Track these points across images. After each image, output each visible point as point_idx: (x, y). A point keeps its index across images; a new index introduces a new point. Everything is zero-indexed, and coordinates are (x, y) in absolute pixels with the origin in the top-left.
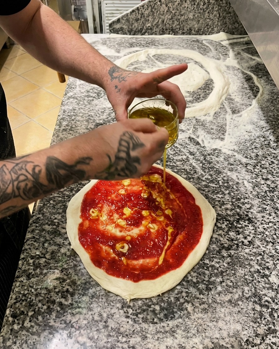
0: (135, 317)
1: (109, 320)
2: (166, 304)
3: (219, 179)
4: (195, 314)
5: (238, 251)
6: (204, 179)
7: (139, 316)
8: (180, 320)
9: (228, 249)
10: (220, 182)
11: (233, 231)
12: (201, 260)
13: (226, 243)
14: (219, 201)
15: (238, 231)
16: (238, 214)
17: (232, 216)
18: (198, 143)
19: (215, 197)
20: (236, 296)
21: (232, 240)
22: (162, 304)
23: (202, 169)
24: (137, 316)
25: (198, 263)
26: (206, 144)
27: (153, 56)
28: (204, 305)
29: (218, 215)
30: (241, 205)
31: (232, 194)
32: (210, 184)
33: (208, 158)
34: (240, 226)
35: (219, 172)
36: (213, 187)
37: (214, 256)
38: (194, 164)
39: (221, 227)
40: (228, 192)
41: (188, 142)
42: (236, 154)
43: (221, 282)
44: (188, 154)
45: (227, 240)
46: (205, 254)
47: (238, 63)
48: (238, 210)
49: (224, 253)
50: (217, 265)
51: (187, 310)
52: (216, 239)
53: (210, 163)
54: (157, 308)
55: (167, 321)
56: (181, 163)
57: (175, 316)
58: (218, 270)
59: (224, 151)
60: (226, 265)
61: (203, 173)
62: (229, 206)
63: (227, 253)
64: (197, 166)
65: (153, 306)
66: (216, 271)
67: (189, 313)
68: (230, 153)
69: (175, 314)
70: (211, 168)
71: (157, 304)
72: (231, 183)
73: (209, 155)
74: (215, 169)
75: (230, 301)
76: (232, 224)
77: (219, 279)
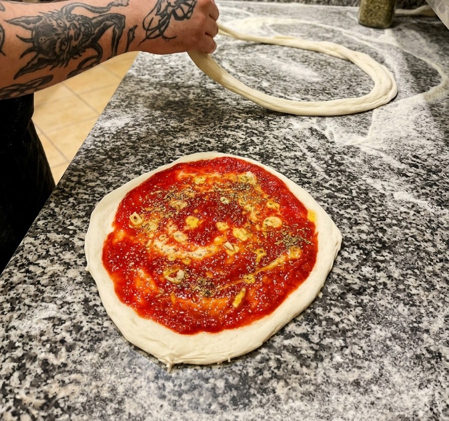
0: (176, 398)
1: (127, 400)
2: (237, 379)
3: (352, 188)
4: (290, 401)
5: (376, 298)
6: (327, 185)
7: (185, 396)
8: (259, 411)
9: (359, 292)
10: (354, 191)
11: (370, 267)
12: (309, 307)
13: (357, 284)
14: (350, 219)
15: (378, 267)
16: (380, 241)
17: (370, 242)
18: (323, 137)
19: (342, 212)
20: (368, 376)
21: (367, 280)
22: (230, 379)
23: (325, 172)
24: (180, 395)
25: (303, 312)
26: (336, 139)
28: (307, 387)
29: (346, 239)
30: (385, 228)
31: (373, 210)
32: (336, 194)
33: (337, 157)
34: (382, 258)
35: (352, 178)
36: (342, 198)
37: (333, 302)
38: (314, 165)
39: (350, 258)
40: (364, 206)
41: (308, 133)
42: (382, 154)
43: (342, 348)
44: (306, 151)
45: (359, 278)
46: (317, 298)
48: (380, 235)
49: (351, 299)
50: (337, 319)
51: (274, 392)
52: (339, 275)
53: (339, 164)
54: (221, 384)
55: (235, 409)
56: (293, 161)
57: (250, 401)
58: (337, 326)
59: (363, 149)
60: (353, 319)
61: (327, 177)
62: (365, 227)
63: (357, 299)
64: (317, 168)
65: (212, 381)
66: (334, 328)
67: (278, 398)
68: (374, 153)
69: (251, 399)
70: (341, 171)
71: (221, 376)
72: (371, 195)
73: (339, 153)
74: (347, 174)
75: (357, 383)
76: (368, 254)
77: (339, 342)
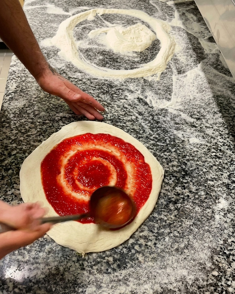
0: (90, 269)
1: (66, 273)
2: (119, 255)
3: (166, 138)
4: (146, 262)
5: (184, 205)
6: (152, 138)
7: (94, 267)
8: (132, 269)
9: (175, 203)
10: (167, 141)
11: (180, 187)
12: (151, 214)
13: (174, 198)
14: (166, 159)
15: (184, 186)
16: (184, 170)
17: (179, 172)
18: (146, 104)
19: (162, 155)
20: (182, 246)
21: (178, 194)
22: (115, 256)
23: (150, 129)
24: (92, 267)
25: (149, 217)
26: (154, 105)
27: (101, 16)
28: (153, 255)
29: (166, 172)
30: (186, 162)
31: (178, 152)
32: (157, 143)
33: (156, 118)
34: (186, 181)
35: (165, 131)
36: (161, 146)
37: (163, 209)
38: (143, 124)
39: (169, 183)
40: (174, 150)
41: (136, 101)
42: (181, 113)
43: (169, 233)
44: (137, 115)
45: (174, 194)
46: (155, 208)
47: (184, 24)
48: (184, 167)
49: (172, 207)
50: (166, 218)
51: (138, 260)
52: (164, 194)
53: (158, 123)
54: (111, 259)
55: (120, 270)
56: (131, 123)
57: (127, 266)
58: (166, 222)
59: (170, 110)
60: (173, 218)
61: (151, 132)
62: (175, 163)
63: (175, 206)
64: (146, 126)
65: (106, 258)
66: (164, 223)
67: (140, 262)
68: (175, 112)
69: (127, 264)
70: (158, 127)
71: (111, 256)
72: (177, 141)
73: (156, 115)
74: (162, 129)
75: (177, 250)
76: (178, 180)
77: (167, 230)
